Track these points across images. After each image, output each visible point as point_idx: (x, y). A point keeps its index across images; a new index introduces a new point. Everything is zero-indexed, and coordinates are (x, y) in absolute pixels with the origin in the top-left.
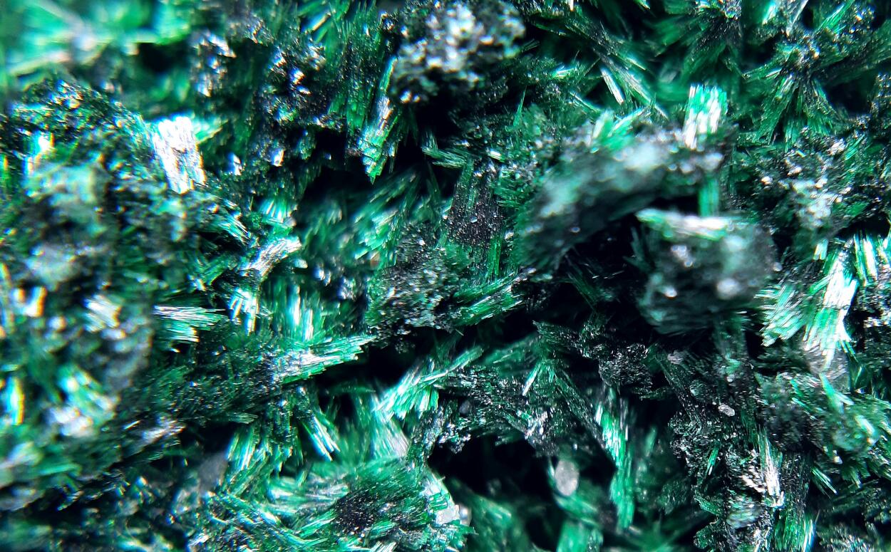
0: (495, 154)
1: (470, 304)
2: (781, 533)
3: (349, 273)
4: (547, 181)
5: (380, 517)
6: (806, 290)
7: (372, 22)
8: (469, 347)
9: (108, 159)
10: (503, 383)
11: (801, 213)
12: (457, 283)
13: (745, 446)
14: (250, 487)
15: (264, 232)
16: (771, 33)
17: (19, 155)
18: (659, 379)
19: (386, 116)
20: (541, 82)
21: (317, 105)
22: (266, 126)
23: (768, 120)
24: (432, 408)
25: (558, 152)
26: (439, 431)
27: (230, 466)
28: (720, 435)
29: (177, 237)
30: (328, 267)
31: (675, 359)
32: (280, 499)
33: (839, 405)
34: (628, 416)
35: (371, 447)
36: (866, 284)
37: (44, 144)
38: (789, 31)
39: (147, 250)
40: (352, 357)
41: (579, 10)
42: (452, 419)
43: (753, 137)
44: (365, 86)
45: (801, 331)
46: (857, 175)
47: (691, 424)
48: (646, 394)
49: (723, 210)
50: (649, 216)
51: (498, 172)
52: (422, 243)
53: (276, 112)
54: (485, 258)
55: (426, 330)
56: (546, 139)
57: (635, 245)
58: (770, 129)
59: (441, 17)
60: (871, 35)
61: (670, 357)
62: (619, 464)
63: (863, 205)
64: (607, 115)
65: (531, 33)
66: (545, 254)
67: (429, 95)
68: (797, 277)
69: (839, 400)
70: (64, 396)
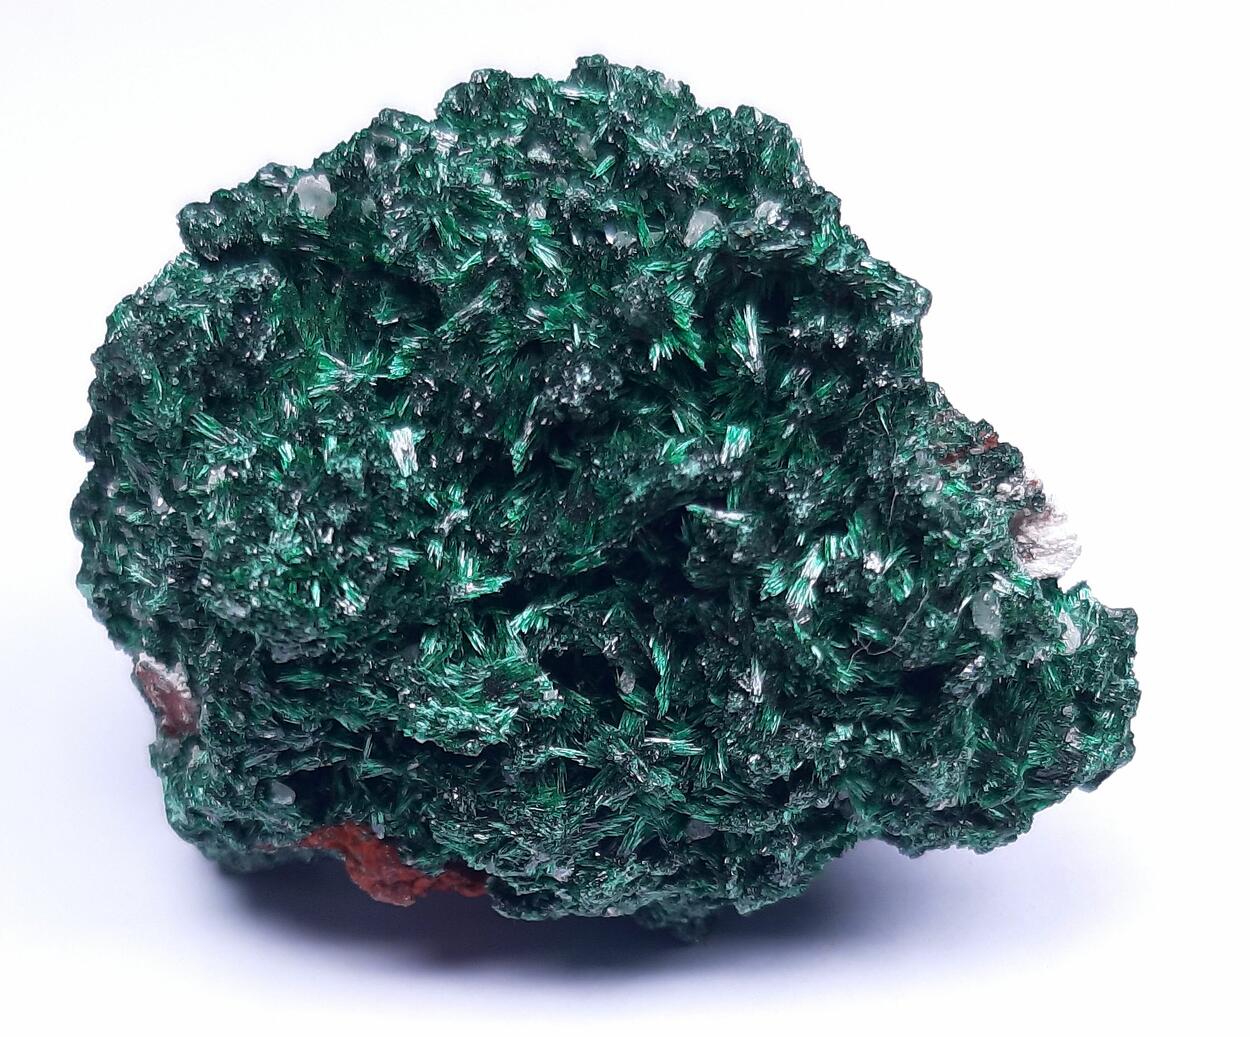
0: (597, 462)
1: (573, 561)
2: (760, 720)
3: (495, 536)
4: (629, 481)
5: (510, 691)
6: (791, 565)
7: (524, 371)
8: (570, 591)
9: (368, 454)
10: (591, 615)
11: (790, 514)
12: (566, 547)
13: (744, 665)
14: (433, 665)
15: (447, 505)
16: (784, 394)
17: (320, 449)
18: (693, 620)
19: (529, 433)
20: (630, 416)
21: (486, 423)
22: (453, 435)
23: (778, 453)
24: (545, 628)
25: (638, 463)
26: (548, 643)
27: (422, 652)
28: (728, 657)
29: (404, 503)
30: (483, 531)
31: (703, 606)
32: (449, 675)
33: (802, 639)
34: (671, 644)
35: (504, 650)
36: (829, 564)
37: (332, 442)
38: (796, 394)
39: (387, 510)
40: (496, 590)
41: (659, 372)
42: (557, 635)
43: (768, 462)
44: (518, 413)
45: (785, 592)
46: (830, 493)
47: (710, 650)
48: (683, 629)
49: (740, 508)
50: (693, 508)
51: (598, 474)
52: (545, 518)
53: (462, 429)
54: (585, 531)
55: (544, 575)
56: (630, 453)
57: (684, 529)
58: (779, 458)
59: (571, 372)
60: (847, 403)
61: (700, 605)
62: (662, 673)
63: (832, 512)
64: (672, 440)
65: (627, 382)
66: (624, 529)
67: (558, 420)
68: (787, 556)
69: (803, 636)
70: (342, 593)
